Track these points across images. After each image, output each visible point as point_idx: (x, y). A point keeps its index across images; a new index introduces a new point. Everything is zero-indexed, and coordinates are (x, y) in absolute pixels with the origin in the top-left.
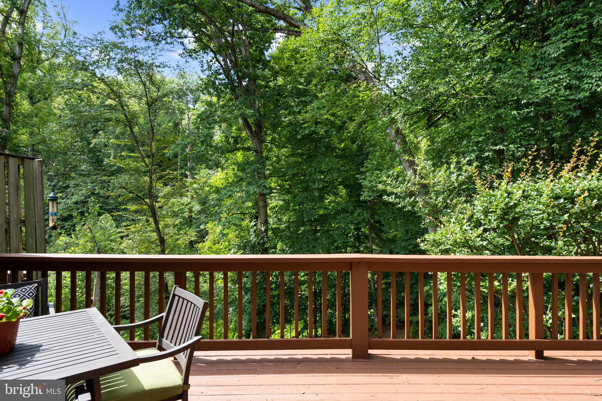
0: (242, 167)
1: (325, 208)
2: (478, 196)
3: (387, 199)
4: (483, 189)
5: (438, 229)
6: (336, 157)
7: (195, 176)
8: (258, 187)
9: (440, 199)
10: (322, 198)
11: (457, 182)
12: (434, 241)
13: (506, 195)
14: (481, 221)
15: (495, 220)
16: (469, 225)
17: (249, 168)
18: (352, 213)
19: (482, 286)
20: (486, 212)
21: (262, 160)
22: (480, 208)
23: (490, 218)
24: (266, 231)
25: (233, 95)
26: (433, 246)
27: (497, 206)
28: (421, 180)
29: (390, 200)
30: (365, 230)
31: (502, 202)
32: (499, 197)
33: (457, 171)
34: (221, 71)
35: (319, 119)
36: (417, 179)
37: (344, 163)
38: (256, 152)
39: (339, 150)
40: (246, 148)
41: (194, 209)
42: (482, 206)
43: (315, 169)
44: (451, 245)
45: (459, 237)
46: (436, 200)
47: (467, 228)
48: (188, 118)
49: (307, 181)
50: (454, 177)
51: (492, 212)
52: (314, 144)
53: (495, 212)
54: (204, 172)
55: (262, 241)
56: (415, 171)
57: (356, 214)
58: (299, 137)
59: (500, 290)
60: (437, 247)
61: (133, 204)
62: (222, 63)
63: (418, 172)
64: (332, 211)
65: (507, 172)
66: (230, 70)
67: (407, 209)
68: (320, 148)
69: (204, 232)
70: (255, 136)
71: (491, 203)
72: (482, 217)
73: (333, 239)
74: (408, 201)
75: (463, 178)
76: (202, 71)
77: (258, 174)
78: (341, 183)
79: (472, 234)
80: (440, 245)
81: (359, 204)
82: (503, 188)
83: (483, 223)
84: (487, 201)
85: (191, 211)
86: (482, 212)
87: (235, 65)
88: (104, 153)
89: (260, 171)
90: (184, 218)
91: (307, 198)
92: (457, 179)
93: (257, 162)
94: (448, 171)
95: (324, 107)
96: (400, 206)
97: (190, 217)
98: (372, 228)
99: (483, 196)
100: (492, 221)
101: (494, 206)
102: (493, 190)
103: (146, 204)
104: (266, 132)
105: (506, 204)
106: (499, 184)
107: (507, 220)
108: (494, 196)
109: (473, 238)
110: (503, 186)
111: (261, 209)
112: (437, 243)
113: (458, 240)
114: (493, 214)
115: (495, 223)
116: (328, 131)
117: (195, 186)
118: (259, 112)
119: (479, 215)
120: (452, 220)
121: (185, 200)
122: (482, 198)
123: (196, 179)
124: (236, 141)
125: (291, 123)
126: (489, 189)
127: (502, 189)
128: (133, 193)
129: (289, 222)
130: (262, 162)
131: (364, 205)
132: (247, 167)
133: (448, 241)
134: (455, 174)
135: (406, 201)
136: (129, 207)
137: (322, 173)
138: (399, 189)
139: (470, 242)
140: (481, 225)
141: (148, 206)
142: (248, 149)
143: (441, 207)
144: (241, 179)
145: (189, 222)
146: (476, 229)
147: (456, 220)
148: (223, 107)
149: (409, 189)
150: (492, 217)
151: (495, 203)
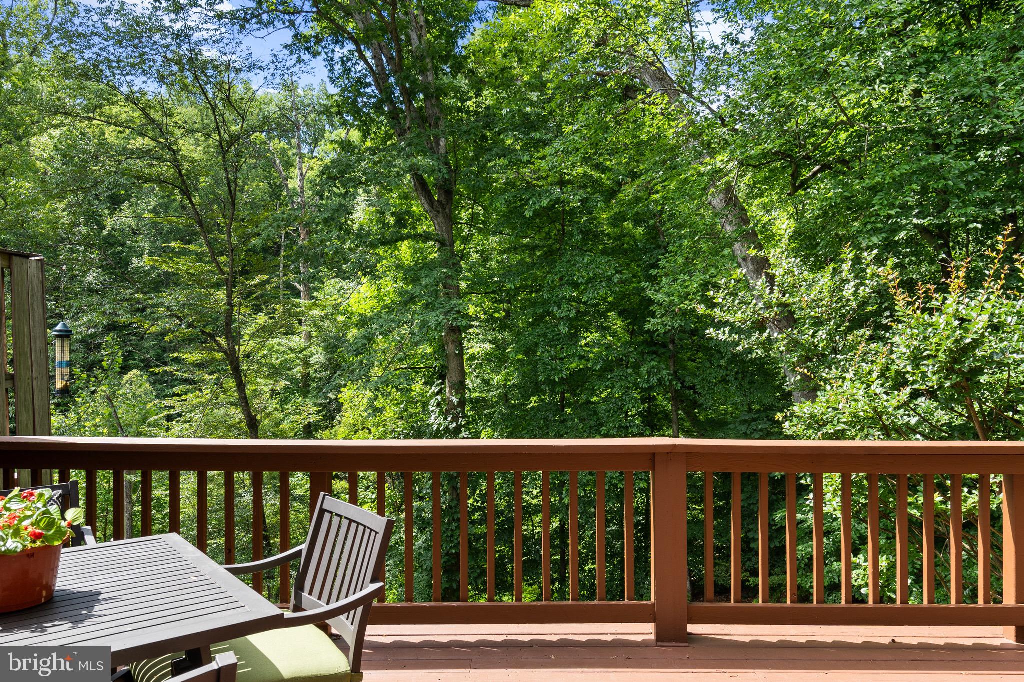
0: (412, 274)
1: (581, 357)
2: (900, 326)
3: (714, 335)
4: (910, 312)
5: (819, 393)
6: (604, 252)
7: (315, 294)
8: (446, 314)
9: (822, 334)
10: (574, 337)
11: (856, 300)
12: (812, 416)
13: (957, 323)
14: (908, 376)
15: (934, 374)
16: (882, 385)
17: (427, 276)
18: (637, 366)
19: (910, 504)
20: (917, 359)
21: (453, 260)
22: (905, 350)
23: (924, 368)
24: (462, 403)
25: (393, 128)
26: (809, 426)
27: (940, 345)
28: (784, 296)
29: (721, 337)
30: (664, 403)
31: (948, 338)
32: (942, 326)
33: (856, 277)
34: (370, 80)
35: (569, 174)
36: (776, 294)
37: (620, 266)
38: (442, 243)
39: (610, 238)
40: (421, 235)
41: (313, 360)
42: (908, 346)
43: (561, 279)
44: (845, 423)
45: (862, 406)
46: (813, 336)
47: (878, 391)
48: (302, 174)
49: (545, 303)
50: (848, 290)
51: (929, 357)
52: (559, 227)
53: (936, 356)
54: (332, 285)
55: (455, 425)
56: (771, 279)
57: (644, 369)
58: (528, 214)
59: (945, 511)
60: (819, 430)
61: (195, 349)
62: (372, 62)
63: (777, 279)
64: (595, 364)
65: (958, 277)
66: (388, 76)
67: (754, 355)
68: (572, 236)
69: (333, 407)
70: (438, 212)
71: (926, 338)
72: (909, 368)
73: (598, 419)
74: (758, 339)
75: (868, 290)
76: (333, 81)
77: (445, 287)
78: (612, 306)
79: (888, 401)
80: (825, 425)
81: (651, 349)
82: (950, 311)
83: (911, 379)
84: (918, 335)
85: (306, 363)
86: (909, 359)
87: (399, 67)
88: (130, 248)
89: (450, 282)
90: (293, 379)
91: (545, 335)
92: (856, 294)
93: (444, 263)
94: (837, 278)
95: (578, 150)
96: (740, 348)
97: (306, 376)
98: (678, 398)
99: (910, 327)
100: (929, 374)
101: (934, 345)
102: (931, 314)
103: (221, 349)
104: (459, 202)
105: (957, 341)
106: (943, 303)
107: (960, 372)
108: (931, 325)
109: (890, 410)
110: (951, 305)
111: (452, 360)
112: (816, 423)
113: (862, 413)
114: (930, 362)
115: (935, 378)
116: (587, 199)
117: (317, 312)
118: (447, 164)
119: (902, 364)
120: (848, 376)
121: (297, 341)
122: (909, 330)
123: (317, 298)
124: (401, 222)
125: (510, 184)
126: (923, 313)
127: (948, 311)
128: (195, 327)
129: (505, 385)
130: (454, 264)
131: (663, 350)
132: (423, 273)
133: (841, 416)
134: (852, 284)
135: (753, 338)
136: (186, 356)
137: (576, 285)
138: (739, 315)
139: (885, 417)
140: (905, 383)
141: (225, 352)
142: (426, 237)
143: (823, 349)
144: (412, 299)
145: (303, 386)
146: (896, 392)
147: (855, 375)
148: (373, 151)
149: (759, 315)
150: (929, 367)
151: (934, 340)
